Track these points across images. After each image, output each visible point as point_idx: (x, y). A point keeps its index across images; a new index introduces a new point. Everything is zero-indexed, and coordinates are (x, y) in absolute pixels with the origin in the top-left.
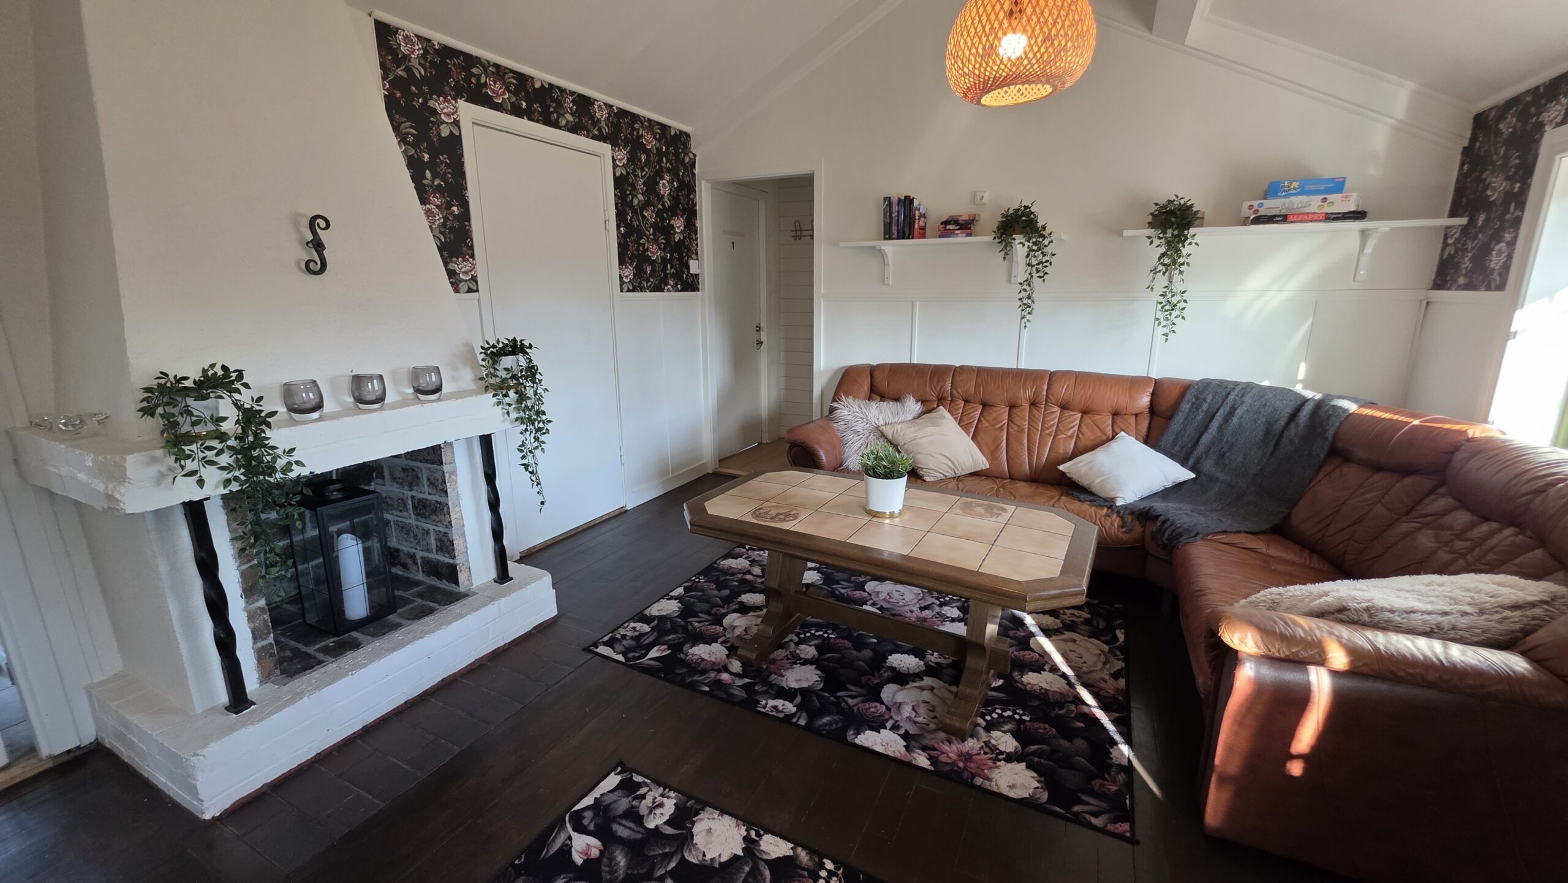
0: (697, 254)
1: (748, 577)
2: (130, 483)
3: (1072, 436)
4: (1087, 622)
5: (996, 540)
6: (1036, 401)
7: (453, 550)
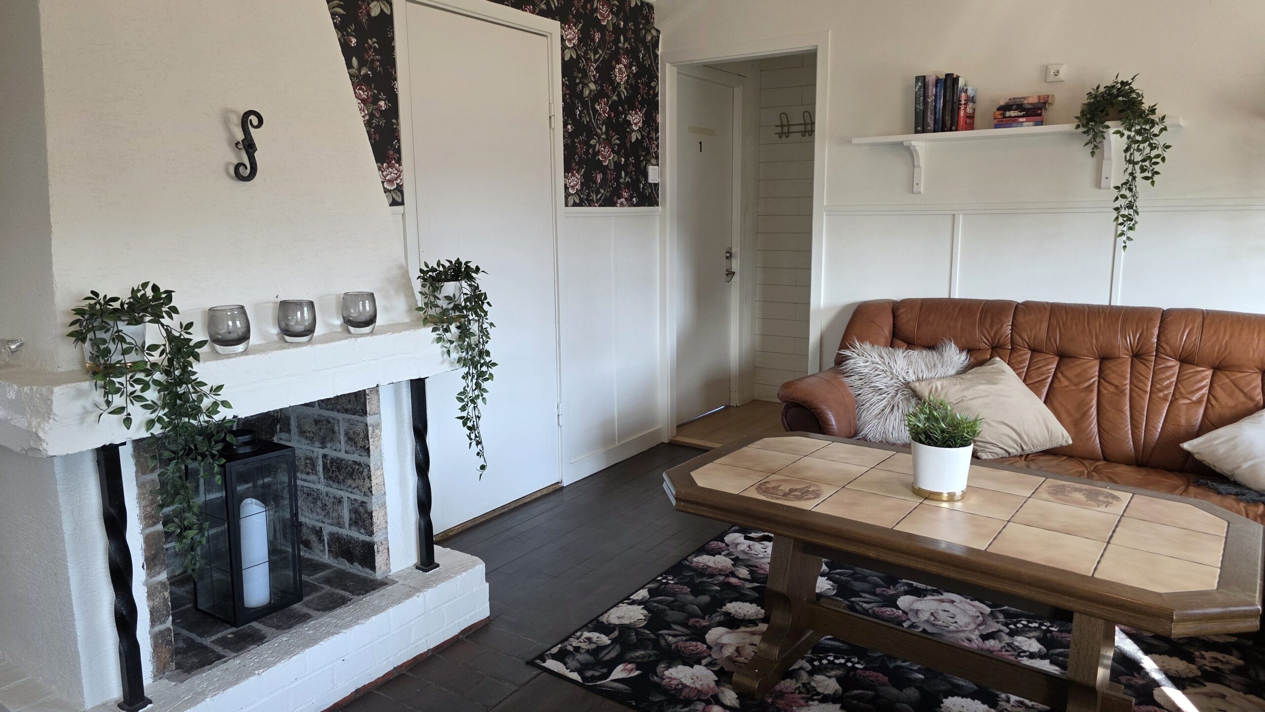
0: (657, 158)
1: (733, 580)
2: (54, 419)
3: (1199, 401)
4: (1238, 670)
5: (1111, 537)
6: (1141, 352)
7: (372, 524)
